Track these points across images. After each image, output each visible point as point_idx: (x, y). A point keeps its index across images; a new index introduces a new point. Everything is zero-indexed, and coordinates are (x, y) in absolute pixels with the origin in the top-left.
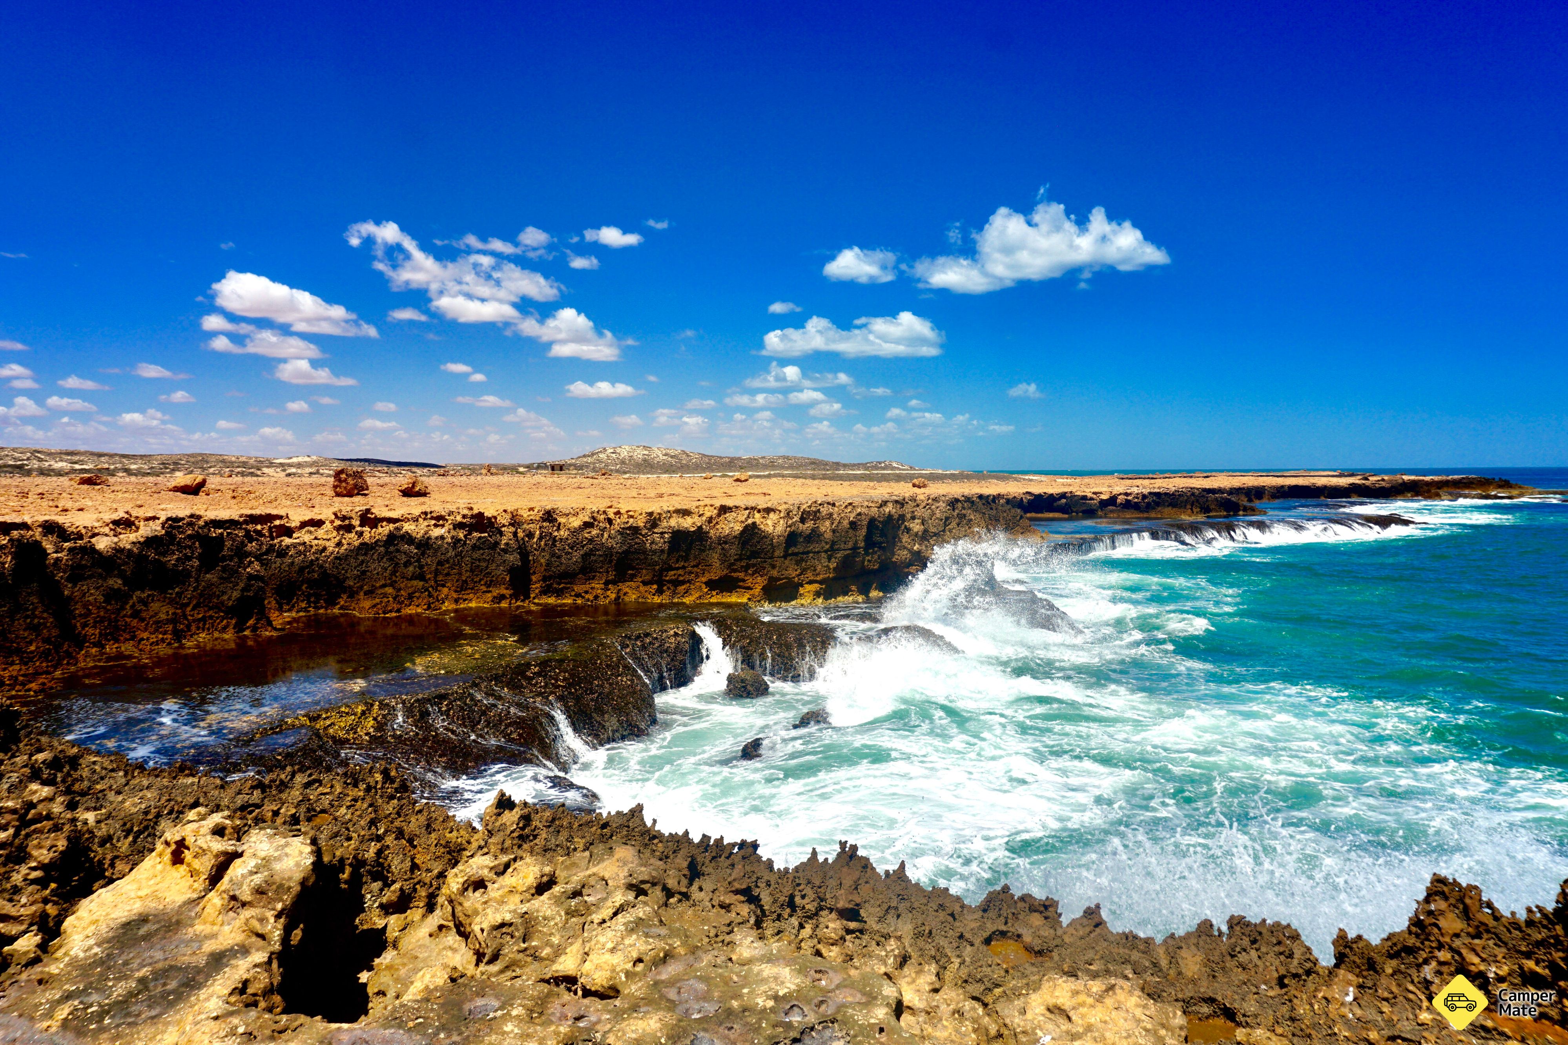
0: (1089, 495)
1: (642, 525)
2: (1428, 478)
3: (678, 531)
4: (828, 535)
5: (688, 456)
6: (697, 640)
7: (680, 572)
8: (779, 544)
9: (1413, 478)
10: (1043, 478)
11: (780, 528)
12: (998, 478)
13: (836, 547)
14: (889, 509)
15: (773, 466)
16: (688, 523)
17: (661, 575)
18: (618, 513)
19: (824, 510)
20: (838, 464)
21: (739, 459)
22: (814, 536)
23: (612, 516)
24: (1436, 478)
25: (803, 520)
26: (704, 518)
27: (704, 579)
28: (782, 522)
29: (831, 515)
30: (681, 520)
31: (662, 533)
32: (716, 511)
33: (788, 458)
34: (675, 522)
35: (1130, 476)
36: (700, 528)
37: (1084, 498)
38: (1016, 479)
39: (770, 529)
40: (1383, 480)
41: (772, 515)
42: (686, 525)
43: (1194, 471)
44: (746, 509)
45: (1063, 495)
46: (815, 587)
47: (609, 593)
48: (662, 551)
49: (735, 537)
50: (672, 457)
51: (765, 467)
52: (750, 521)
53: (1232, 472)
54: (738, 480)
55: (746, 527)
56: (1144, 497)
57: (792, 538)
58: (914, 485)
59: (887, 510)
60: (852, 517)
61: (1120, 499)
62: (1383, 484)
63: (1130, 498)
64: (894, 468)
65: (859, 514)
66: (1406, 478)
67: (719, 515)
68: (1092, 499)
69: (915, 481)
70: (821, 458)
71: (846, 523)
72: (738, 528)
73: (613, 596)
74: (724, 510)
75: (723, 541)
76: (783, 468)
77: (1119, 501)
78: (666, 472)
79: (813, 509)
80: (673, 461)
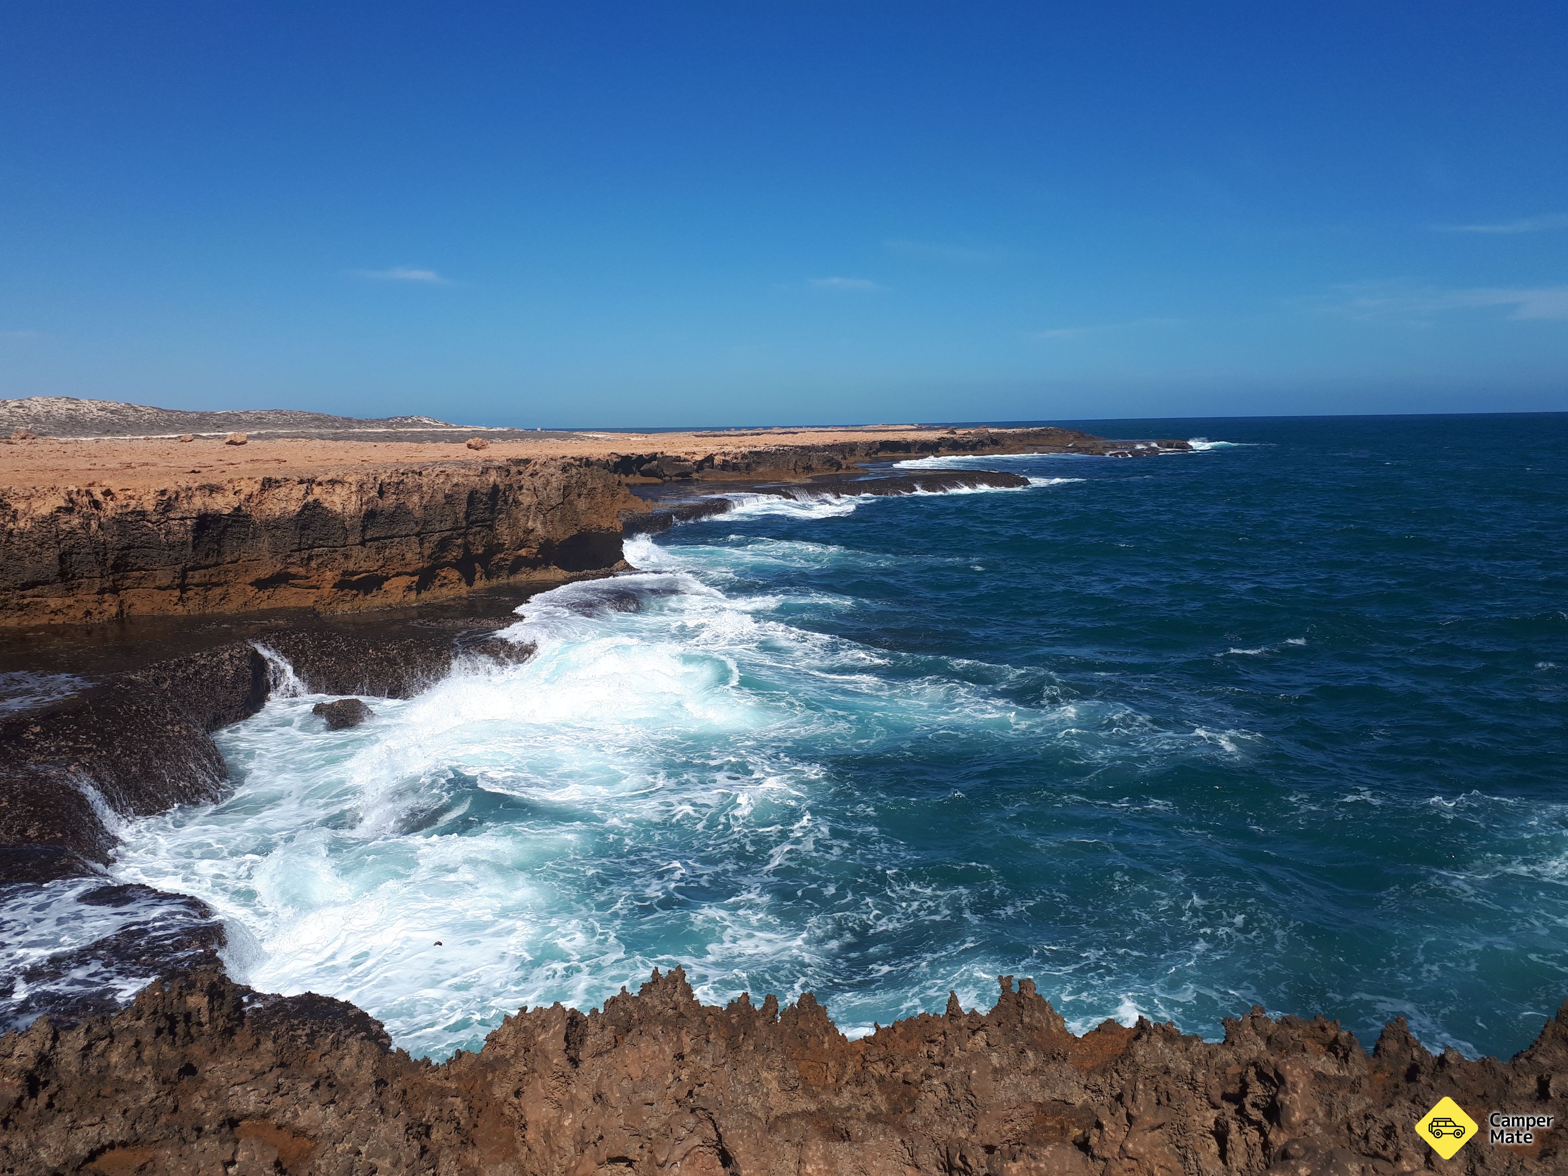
0: (682, 455)
1: (151, 508)
2: (1010, 431)
3: (206, 515)
4: (418, 513)
5: (136, 411)
6: (260, 664)
7: (212, 571)
8: (353, 527)
9: (995, 430)
10: (609, 436)
11: (353, 506)
12: (558, 437)
13: (429, 528)
14: (493, 477)
15: (261, 423)
16: (222, 504)
17: (184, 576)
18: (107, 493)
19: (410, 481)
20: (349, 420)
21: (212, 414)
22: (400, 513)
23: (99, 497)
24: (1018, 430)
25: (381, 493)
26: (242, 497)
27: (249, 580)
28: (354, 498)
29: (420, 486)
30: (208, 500)
31: (182, 519)
32: (258, 487)
33: (280, 412)
34: (198, 502)
35: (703, 433)
36: (238, 509)
37: (678, 459)
38: (578, 438)
39: (339, 508)
40: (970, 433)
41: (338, 488)
42: (216, 507)
43: (771, 428)
44: (301, 482)
45: (653, 457)
46: (405, 581)
47: (105, 606)
48: (184, 543)
49: (290, 520)
50: (112, 412)
51: (251, 425)
52: (310, 498)
53: (823, 427)
54: (231, 443)
55: (305, 507)
56: (744, 456)
57: (371, 516)
58: (469, 446)
59: (492, 479)
60: (447, 488)
61: (718, 460)
62: (971, 438)
63: (727, 458)
64: (424, 425)
65: (457, 485)
66: (991, 430)
67: (263, 490)
68: (685, 460)
69: (470, 441)
70: (326, 413)
71: (440, 497)
72: (294, 507)
73: (114, 610)
74: (268, 484)
75: (274, 525)
76: (276, 425)
77: (716, 462)
78: (107, 432)
79: (395, 479)
80: (115, 418)
